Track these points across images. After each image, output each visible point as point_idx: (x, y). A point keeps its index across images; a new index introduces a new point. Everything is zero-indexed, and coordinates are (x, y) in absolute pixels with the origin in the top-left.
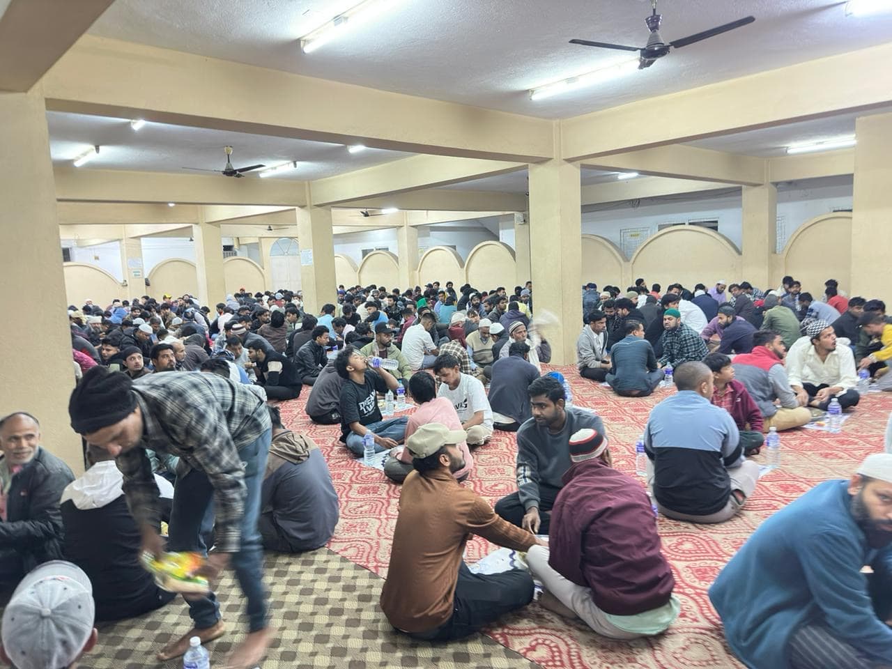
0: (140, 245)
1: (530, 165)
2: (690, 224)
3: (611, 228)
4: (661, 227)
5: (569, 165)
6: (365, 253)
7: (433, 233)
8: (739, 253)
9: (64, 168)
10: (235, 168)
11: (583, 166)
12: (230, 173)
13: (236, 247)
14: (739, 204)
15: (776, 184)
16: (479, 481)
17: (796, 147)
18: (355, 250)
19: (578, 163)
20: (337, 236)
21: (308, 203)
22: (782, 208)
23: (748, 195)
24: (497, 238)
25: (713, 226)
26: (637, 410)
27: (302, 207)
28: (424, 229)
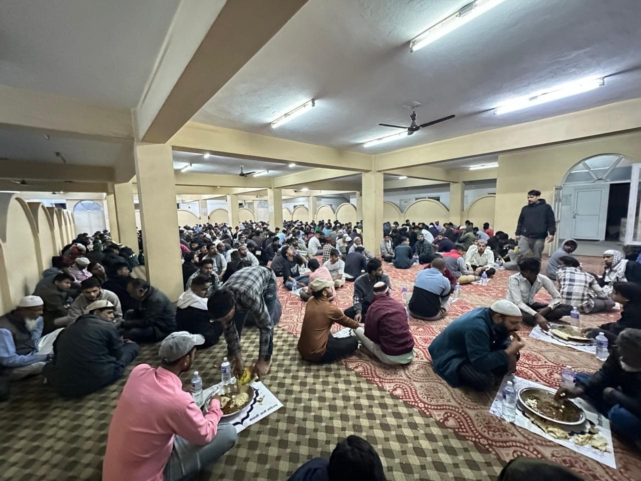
0: (206, 203)
1: (363, 173)
2: (428, 198)
3: (396, 199)
4: (416, 199)
5: (379, 173)
6: (295, 207)
7: (322, 199)
8: (448, 210)
9: (177, 172)
10: (244, 173)
11: (384, 174)
12: (242, 175)
13: (244, 204)
14: (449, 190)
15: (464, 182)
16: (338, 301)
17: (473, 167)
18: (291, 206)
19: (383, 172)
20: (284, 200)
21: (272, 186)
22: (466, 192)
23: (452, 186)
24: (349, 202)
25: (438, 199)
26: (403, 274)
27: (270, 188)
28: (319, 198)
